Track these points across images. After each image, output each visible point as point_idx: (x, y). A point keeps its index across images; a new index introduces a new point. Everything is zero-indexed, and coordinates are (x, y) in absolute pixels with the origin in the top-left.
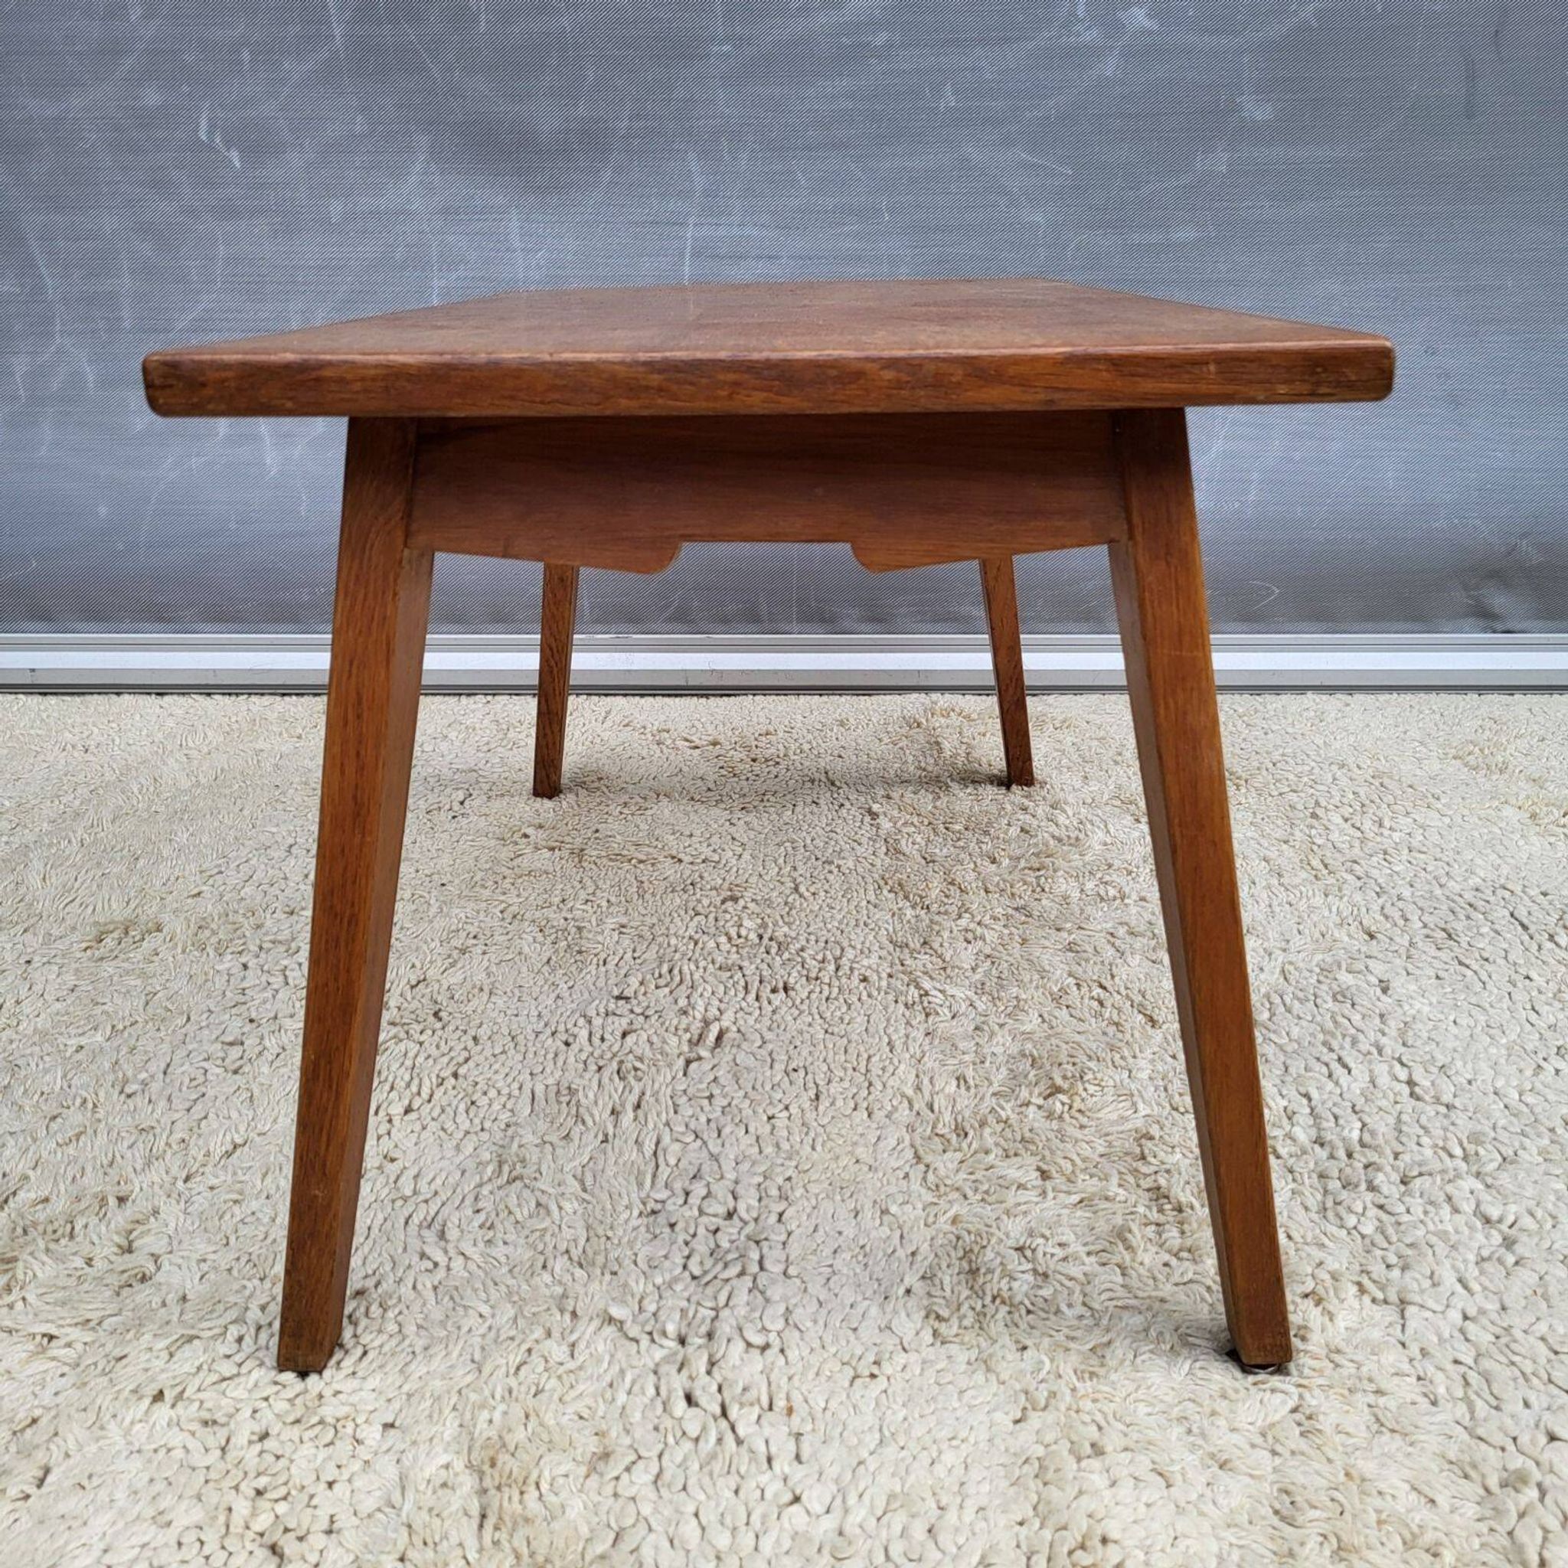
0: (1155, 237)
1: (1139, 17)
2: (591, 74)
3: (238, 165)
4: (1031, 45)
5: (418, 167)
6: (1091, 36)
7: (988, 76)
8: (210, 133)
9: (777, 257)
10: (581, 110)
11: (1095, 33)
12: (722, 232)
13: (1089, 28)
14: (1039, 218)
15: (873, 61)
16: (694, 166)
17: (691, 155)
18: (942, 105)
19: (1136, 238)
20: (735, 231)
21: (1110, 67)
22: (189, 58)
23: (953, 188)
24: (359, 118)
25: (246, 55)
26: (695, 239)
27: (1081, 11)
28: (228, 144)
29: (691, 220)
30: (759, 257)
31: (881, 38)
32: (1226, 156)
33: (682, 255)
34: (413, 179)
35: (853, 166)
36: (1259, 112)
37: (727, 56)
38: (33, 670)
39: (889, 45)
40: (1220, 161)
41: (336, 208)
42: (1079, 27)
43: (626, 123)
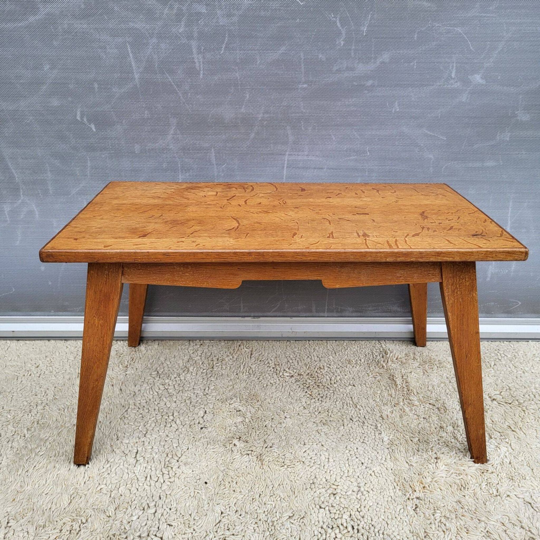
0: (478, 165)
1: (478, 78)
2: (248, 96)
3: (94, 130)
4: (432, 88)
5: (172, 132)
6: (458, 85)
7: (413, 99)
8: (82, 117)
9: (322, 168)
10: (243, 110)
11: (459, 84)
12: (300, 158)
13: (456, 82)
14: (431, 156)
15: (366, 92)
16: (289, 132)
17: (288, 128)
18: (394, 110)
19: (470, 165)
20: (305, 158)
21: (464, 98)
22: (71, 86)
23: (397, 143)
24: (146, 112)
25: (96, 86)
26: (288, 160)
27: (453, 76)
28: (89, 121)
29: (287, 153)
30: (315, 168)
31: (370, 83)
32: (509, 134)
33: (283, 167)
34: (170, 137)
35: (355, 133)
36: (524, 117)
37: (305, 89)
38: (13, 331)
39: (373, 86)
40: (507, 136)
41: (137, 148)
42: (452, 81)
43: (261, 115)
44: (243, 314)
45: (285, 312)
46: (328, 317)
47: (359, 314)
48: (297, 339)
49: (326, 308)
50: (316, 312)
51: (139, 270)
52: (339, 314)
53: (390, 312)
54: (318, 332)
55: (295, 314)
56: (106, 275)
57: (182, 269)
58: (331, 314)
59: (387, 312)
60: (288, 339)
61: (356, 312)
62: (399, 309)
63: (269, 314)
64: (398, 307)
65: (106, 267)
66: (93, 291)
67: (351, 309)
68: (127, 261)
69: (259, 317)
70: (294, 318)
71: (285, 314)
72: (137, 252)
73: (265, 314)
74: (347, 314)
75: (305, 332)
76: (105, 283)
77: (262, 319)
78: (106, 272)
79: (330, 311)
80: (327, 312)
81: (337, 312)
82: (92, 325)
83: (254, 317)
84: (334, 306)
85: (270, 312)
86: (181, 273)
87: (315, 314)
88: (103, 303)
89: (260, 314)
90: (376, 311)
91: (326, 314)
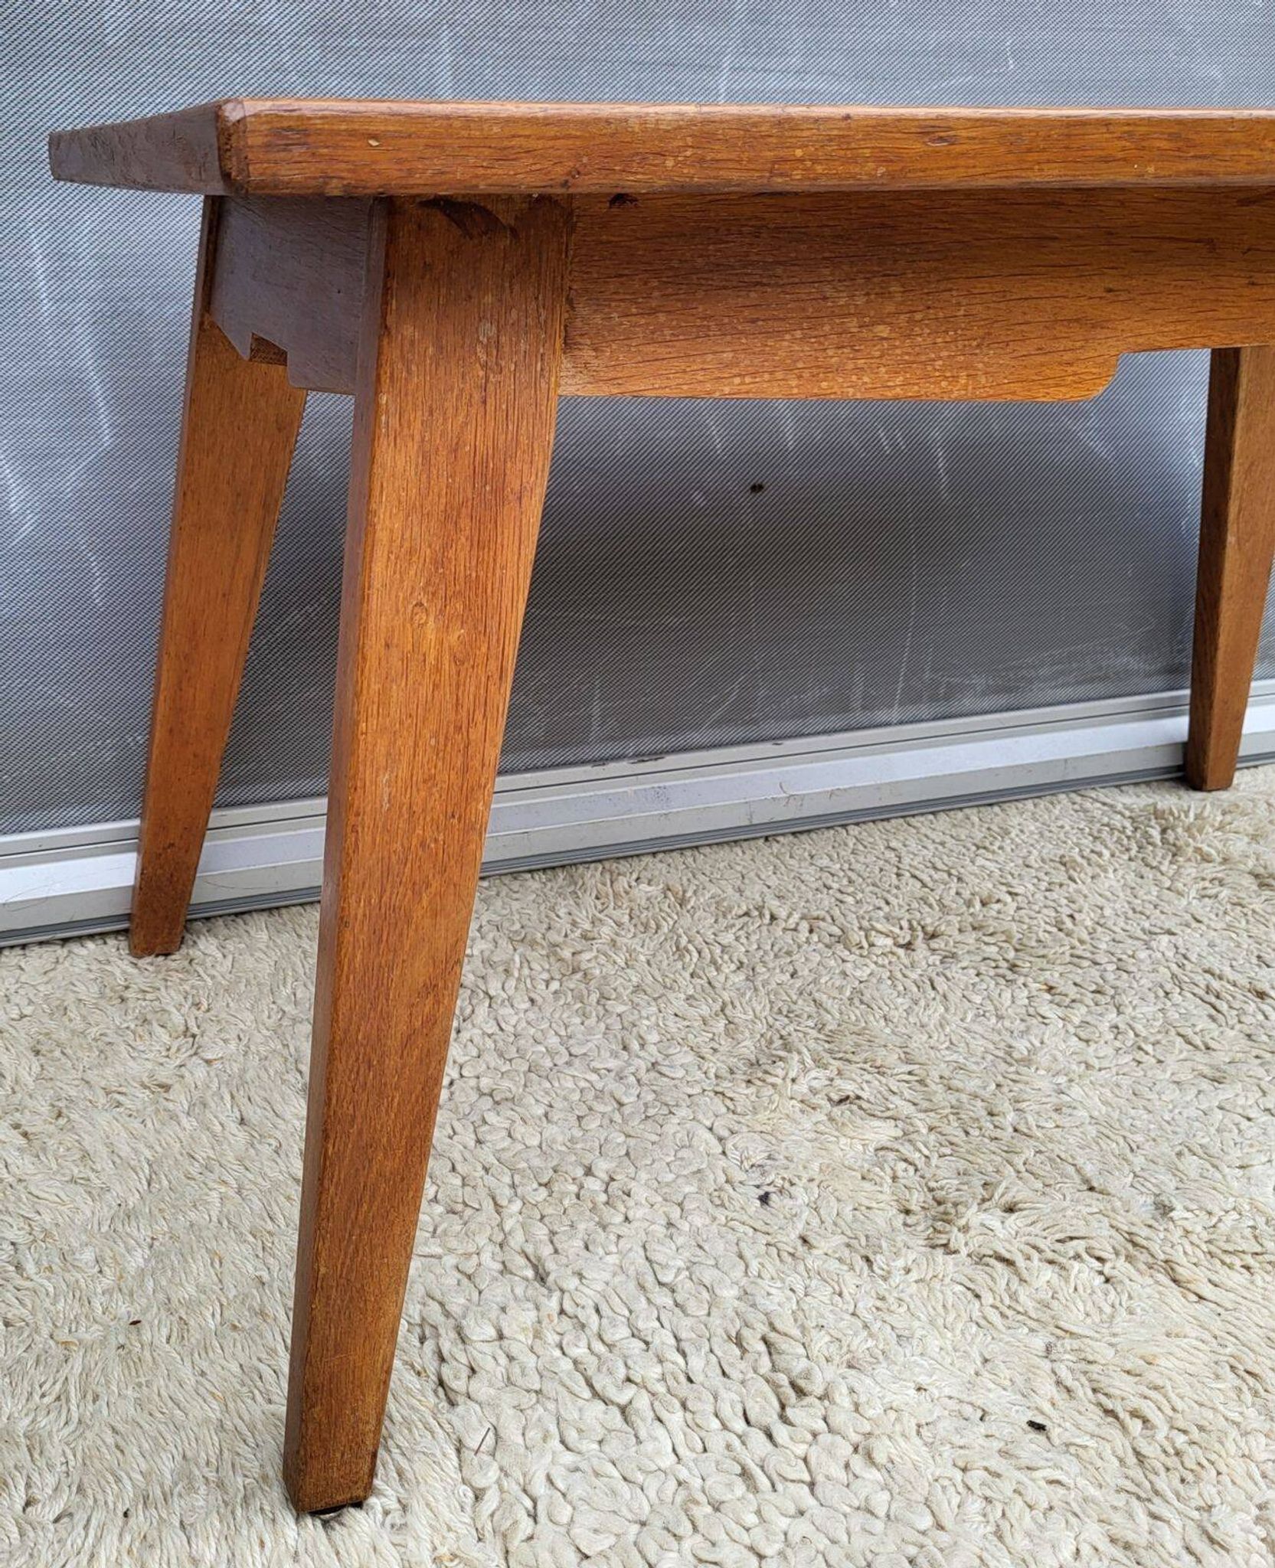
44: (598, 751)
45: (754, 721)
46: (901, 723)
47: (1003, 700)
48: (802, 828)
49: (901, 685)
50: (864, 708)
51: (654, 312)
52: (942, 709)
53: (1104, 678)
54: (878, 787)
55: (790, 726)
56: (486, 347)
57: (860, 301)
58: (912, 711)
59: (1092, 680)
60: (768, 833)
61: (998, 690)
62: (1134, 664)
63: (696, 737)
64: (1134, 653)
65: (489, 299)
66: (413, 448)
67: (979, 681)
68: (735, 176)
69: (657, 754)
70: (788, 743)
71: (753, 731)
72: (789, 120)
73: (680, 740)
74: (968, 703)
75: (832, 793)
76: (477, 397)
77: (671, 761)
78: (488, 330)
79: (912, 698)
80: (900, 705)
81: (934, 699)
82: (405, 659)
83: (640, 757)
84: (927, 676)
85: (697, 727)
86: (853, 324)
87: (859, 717)
88: (465, 523)
89: (661, 743)
90: (1060, 681)
91: (895, 714)
